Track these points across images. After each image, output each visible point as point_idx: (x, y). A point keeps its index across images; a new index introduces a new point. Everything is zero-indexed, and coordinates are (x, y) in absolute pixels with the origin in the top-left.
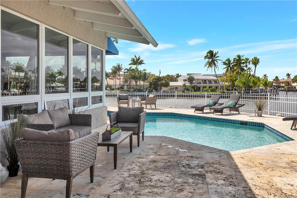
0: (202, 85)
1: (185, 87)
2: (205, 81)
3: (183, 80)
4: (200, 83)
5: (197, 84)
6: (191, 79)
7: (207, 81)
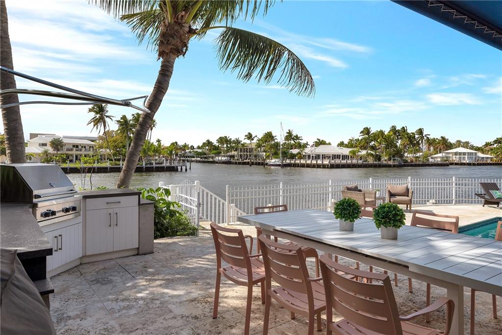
0: (74, 152)
1: (47, 156)
2: (77, 146)
3: (39, 144)
4: (72, 150)
5: (67, 150)
6: (57, 144)
7: (80, 147)
